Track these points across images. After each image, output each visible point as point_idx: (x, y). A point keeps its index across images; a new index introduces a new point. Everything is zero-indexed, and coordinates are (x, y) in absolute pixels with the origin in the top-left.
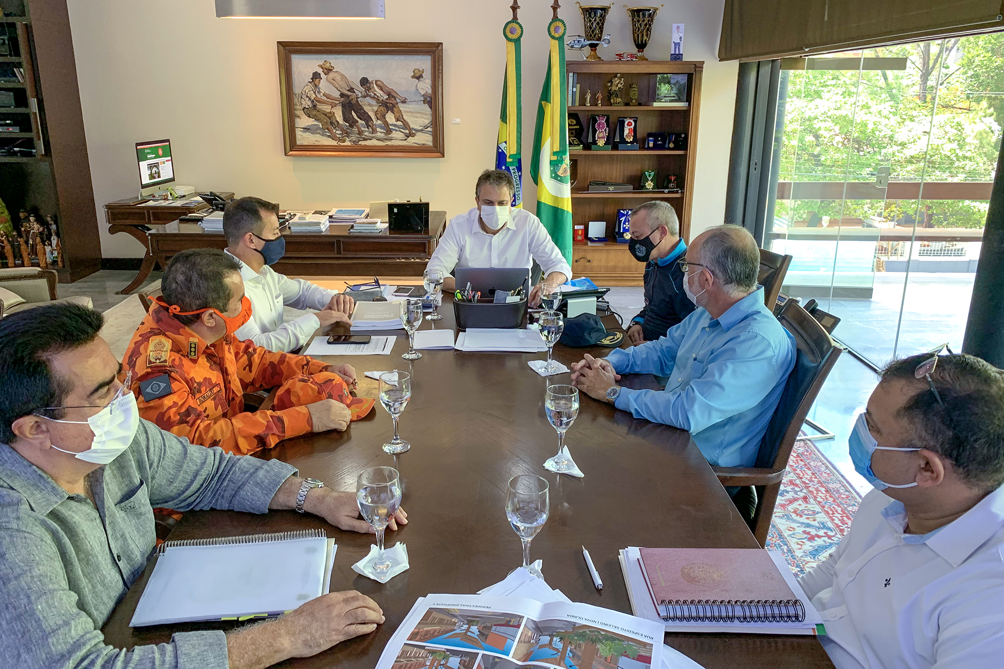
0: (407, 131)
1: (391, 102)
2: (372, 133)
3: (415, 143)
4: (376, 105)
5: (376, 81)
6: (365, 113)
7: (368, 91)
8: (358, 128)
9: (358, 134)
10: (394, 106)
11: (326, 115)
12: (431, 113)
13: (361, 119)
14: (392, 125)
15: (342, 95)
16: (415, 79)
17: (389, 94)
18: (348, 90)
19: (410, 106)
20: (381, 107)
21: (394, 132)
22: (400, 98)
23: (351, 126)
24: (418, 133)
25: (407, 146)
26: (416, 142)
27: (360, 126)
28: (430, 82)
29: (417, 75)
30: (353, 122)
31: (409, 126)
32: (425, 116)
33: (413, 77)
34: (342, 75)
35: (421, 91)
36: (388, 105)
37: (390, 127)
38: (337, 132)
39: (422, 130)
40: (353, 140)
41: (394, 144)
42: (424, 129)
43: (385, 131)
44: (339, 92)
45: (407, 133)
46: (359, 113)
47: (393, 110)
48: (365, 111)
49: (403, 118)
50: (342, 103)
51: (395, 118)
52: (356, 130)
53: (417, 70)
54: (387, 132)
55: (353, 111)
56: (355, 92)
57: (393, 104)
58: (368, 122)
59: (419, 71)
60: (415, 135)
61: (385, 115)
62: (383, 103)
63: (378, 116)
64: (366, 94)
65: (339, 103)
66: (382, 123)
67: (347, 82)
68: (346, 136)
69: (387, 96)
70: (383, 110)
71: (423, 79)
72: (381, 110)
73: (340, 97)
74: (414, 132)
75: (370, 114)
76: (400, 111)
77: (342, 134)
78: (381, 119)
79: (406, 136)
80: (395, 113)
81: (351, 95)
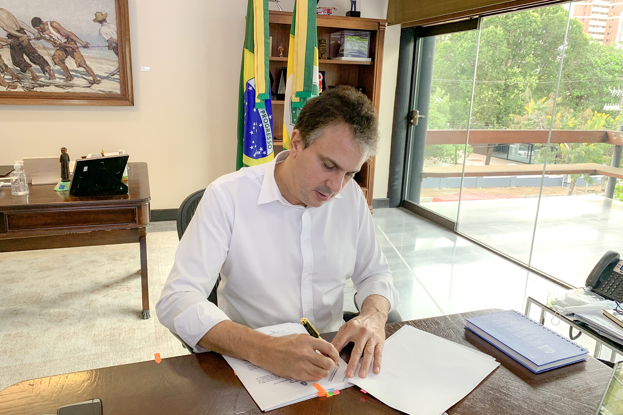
0: (91, 78)
1: (70, 45)
2: (49, 79)
3: (100, 90)
4: (52, 49)
5: (51, 23)
6: (40, 57)
7: (43, 32)
8: (31, 72)
9: (32, 79)
10: (74, 50)
12: (117, 59)
13: (35, 63)
14: (72, 71)
15: (10, 36)
16: (97, 23)
17: (69, 38)
18: (17, 31)
19: (93, 51)
20: (58, 51)
21: (75, 78)
22: (82, 43)
23: (23, 71)
24: (103, 81)
25: (91, 93)
26: (102, 89)
27: (34, 71)
28: (116, 27)
29: (100, 18)
30: (25, 66)
31: (94, 73)
32: (112, 63)
33: (94, 20)
34: (9, 13)
35: (105, 36)
36: (67, 49)
37: (71, 73)
38: (6, 77)
39: (109, 77)
40: (26, 86)
41: (76, 91)
42: (110, 76)
43: (64, 77)
44: (6, 32)
45: (91, 80)
46: (33, 57)
47: (73, 55)
48: (39, 55)
49: (85, 64)
50: (10, 44)
51: (76, 63)
52: (30, 75)
53: (100, 14)
54: (67, 78)
55: (24, 54)
56: (26, 34)
57: (73, 49)
58: (44, 67)
59: (102, 14)
60: (100, 82)
61: (64, 60)
62: (61, 47)
63: (55, 60)
64: (39, 36)
65: (7, 45)
66: (60, 68)
67: (15, 22)
68: (17, 81)
69: (66, 40)
70: (61, 55)
71: (106, 23)
72: (59, 55)
73: (7, 38)
74: (98, 79)
75: (45, 59)
76: (82, 55)
77: (12, 79)
78: (59, 63)
79: (90, 83)
80: (76, 58)
81: (21, 37)
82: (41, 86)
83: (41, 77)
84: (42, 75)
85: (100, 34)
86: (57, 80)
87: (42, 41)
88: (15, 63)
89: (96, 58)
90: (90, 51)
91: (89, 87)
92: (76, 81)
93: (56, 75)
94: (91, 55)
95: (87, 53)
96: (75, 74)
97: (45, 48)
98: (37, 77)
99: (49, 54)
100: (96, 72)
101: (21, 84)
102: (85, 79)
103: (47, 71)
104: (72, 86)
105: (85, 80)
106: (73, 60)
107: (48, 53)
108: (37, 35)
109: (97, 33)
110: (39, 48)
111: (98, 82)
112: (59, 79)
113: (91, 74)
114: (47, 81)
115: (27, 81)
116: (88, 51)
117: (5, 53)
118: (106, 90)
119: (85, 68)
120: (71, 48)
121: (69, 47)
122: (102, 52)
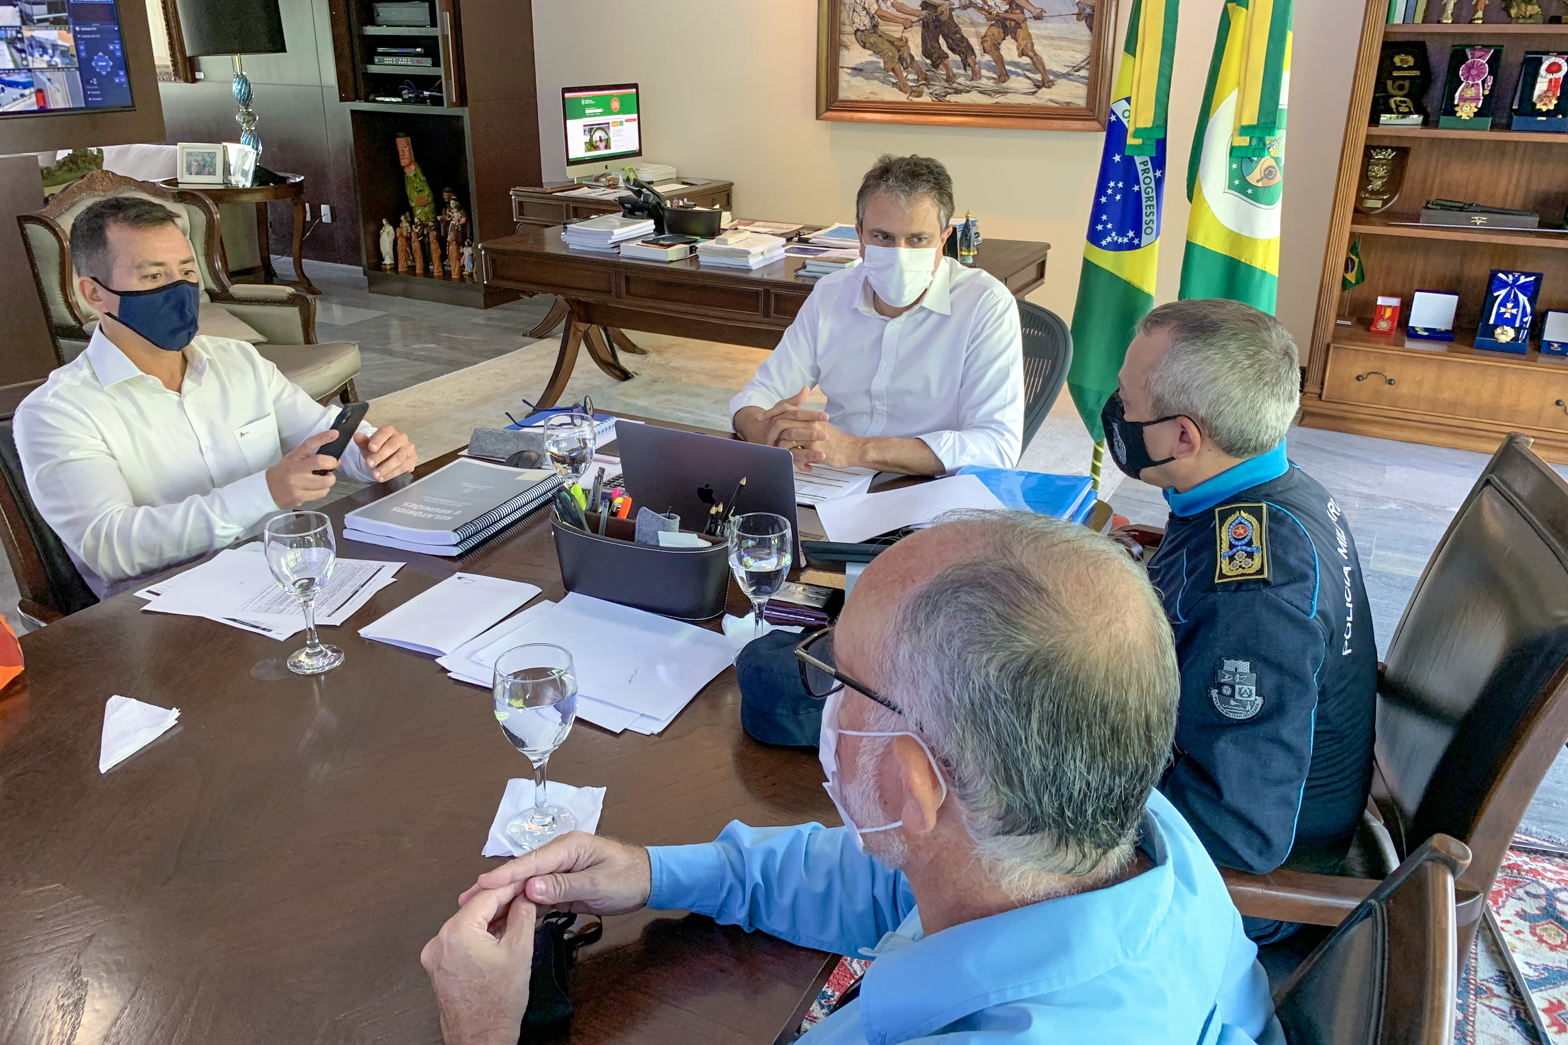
0: (1038, 77)
1: (1014, 17)
2: (972, 80)
4: (984, 25)
6: (963, 39)
8: (947, 68)
9: (947, 81)
10: (1018, 25)
11: (892, 43)
13: (954, 52)
14: (1009, 64)
15: (925, 5)
19: (1049, 25)
20: (994, 28)
21: (1013, 77)
22: (1033, 9)
27: (951, 65)
30: (939, 58)
31: (1044, 67)
36: (1008, 23)
37: (1007, 68)
38: (912, 77)
40: (936, 92)
41: (1012, 102)
43: (995, 76)
45: (1038, 81)
46: (953, 40)
47: (1015, 34)
48: (962, 36)
49: (1033, 51)
50: (923, 20)
51: (1018, 49)
52: (944, 72)
54: (999, 77)
55: (941, 37)
57: (1017, 23)
58: (966, 58)
60: (1053, 85)
61: (1000, 44)
62: (998, 20)
63: (986, 45)
64: (968, 3)
65: (918, 21)
66: (991, 59)
68: (924, 84)
69: (1008, 7)
70: (997, 34)
72: (993, 34)
73: (921, 9)
74: (1051, 77)
75: (971, 43)
76: (1030, 35)
77: (918, 80)
78: (990, 51)
79: (1036, 86)
80: (1020, 39)
81: (940, 5)
82: (957, 92)
83: (960, 75)
84: (962, 71)
86: (984, 81)
87: (971, 10)
88: (926, 53)
89: (1052, 38)
93: (984, 72)
94: (1045, 33)
97: (973, 24)
98: (954, 75)
99: (977, 34)
100: (1050, 65)
101: (929, 89)
102: (1028, 78)
103: (969, 66)
104: (1004, 93)
105: (1029, 81)
107: (977, 32)
111: (1050, 84)
113: (1040, 68)
114: (968, 83)
118: (1062, 99)
119: (1031, 58)
120: (1014, 20)
121: (1011, 20)
122: (1065, 25)
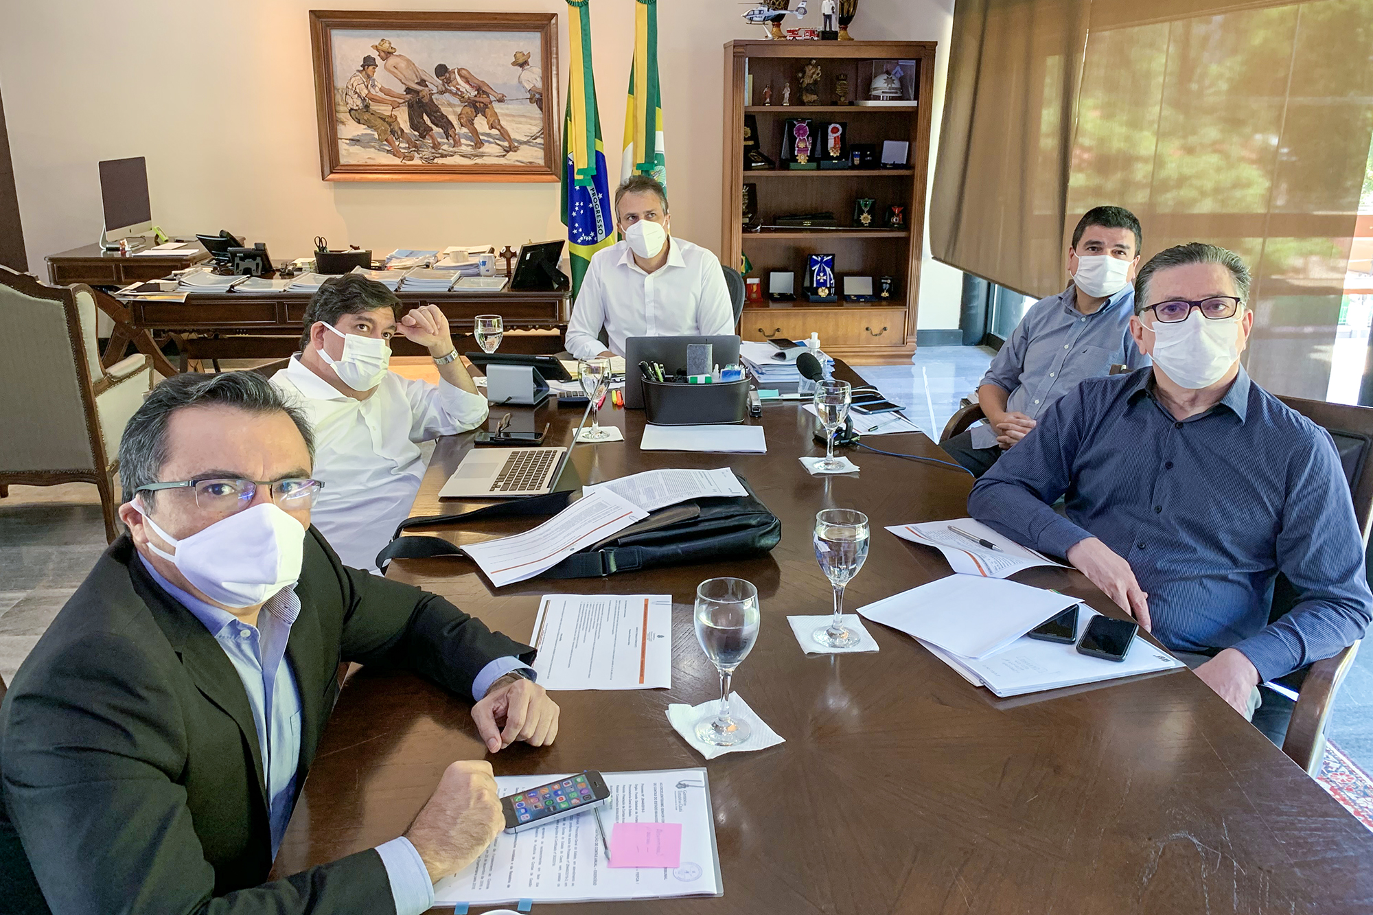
0: (506, 144)
1: (481, 100)
3: (517, 161)
5: (459, 70)
6: (443, 116)
7: (448, 84)
8: (432, 138)
10: (486, 106)
11: (384, 120)
13: (437, 126)
14: (484, 134)
15: (408, 90)
16: (517, 67)
17: (480, 89)
18: (418, 83)
19: (510, 106)
20: (467, 108)
21: (486, 144)
22: (496, 95)
23: (423, 136)
25: (506, 166)
26: (520, 159)
28: (540, 70)
29: (521, 61)
30: (425, 131)
31: (510, 137)
32: (533, 122)
33: (514, 64)
34: (408, 61)
35: (525, 85)
36: (478, 104)
37: (481, 137)
38: (401, 145)
39: (529, 142)
40: (425, 157)
41: (486, 163)
42: (531, 140)
43: (472, 144)
44: (404, 86)
45: (507, 147)
46: (434, 117)
47: (485, 112)
48: (442, 114)
49: (500, 125)
50: (408, 102)
51: (488, 124)
52: (430, 141)
53: (521, 54)
54: (476, 144)
55: (425, 114)
56: (427, 86)
57: (485, 104)
58: (447, 130)
59: (524, 54)
60: (518, 149)
61: (473, 120)
62: (470, 102)
63: (462, 121)
64: (444, 89)
65: (404, 102)
66: (468, 131)
67: (416, 71)
68: (414, 151)
69: (476, 92)
70: (470, 113)
71: (528, 67)
72: (467, 113)
73: (405, 93)
74: (516, 144)
75: (450, 119)
76: (496, 113)
77: (409, 147)
78: (466, 125)
79: (505, 150)
80: (488, 116)
81: (421, 91)
85: (520, 82)
88: (414, 126)
90: (506, 106)
91: (504, 156)
92: (487, 148)
94: (507, 112)
95: (502, 109)
96: (486, 138)
97: (450, 105)
103: (451, 136)
106: (484, 120)
108: (441, 87)
109: (516, 81)
110: (443, 104)
111: (516, 149)
112: (466, 146)
113: (508, 138)
115: (426, 150)
116: (503, 106)
117: (402, 113)
118: (525, 160)
119: (499, 130)
120: (483, 103)
121: (480, 102)
122: (522, 106)
